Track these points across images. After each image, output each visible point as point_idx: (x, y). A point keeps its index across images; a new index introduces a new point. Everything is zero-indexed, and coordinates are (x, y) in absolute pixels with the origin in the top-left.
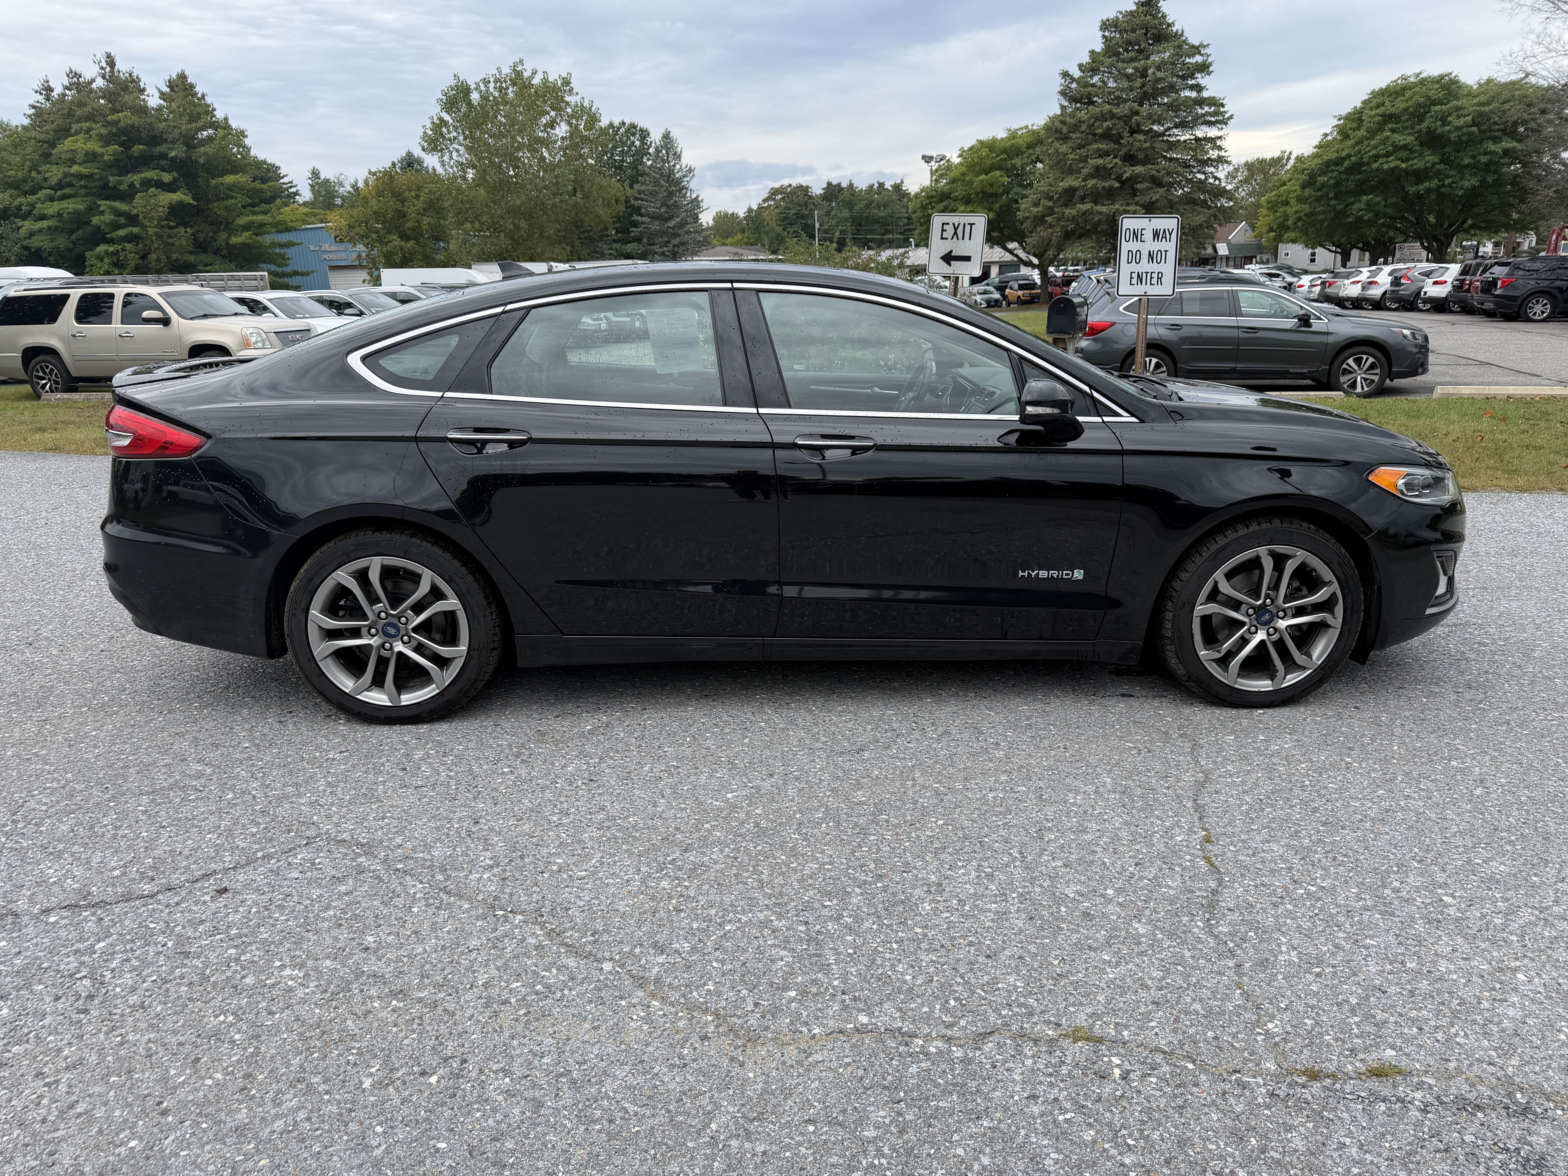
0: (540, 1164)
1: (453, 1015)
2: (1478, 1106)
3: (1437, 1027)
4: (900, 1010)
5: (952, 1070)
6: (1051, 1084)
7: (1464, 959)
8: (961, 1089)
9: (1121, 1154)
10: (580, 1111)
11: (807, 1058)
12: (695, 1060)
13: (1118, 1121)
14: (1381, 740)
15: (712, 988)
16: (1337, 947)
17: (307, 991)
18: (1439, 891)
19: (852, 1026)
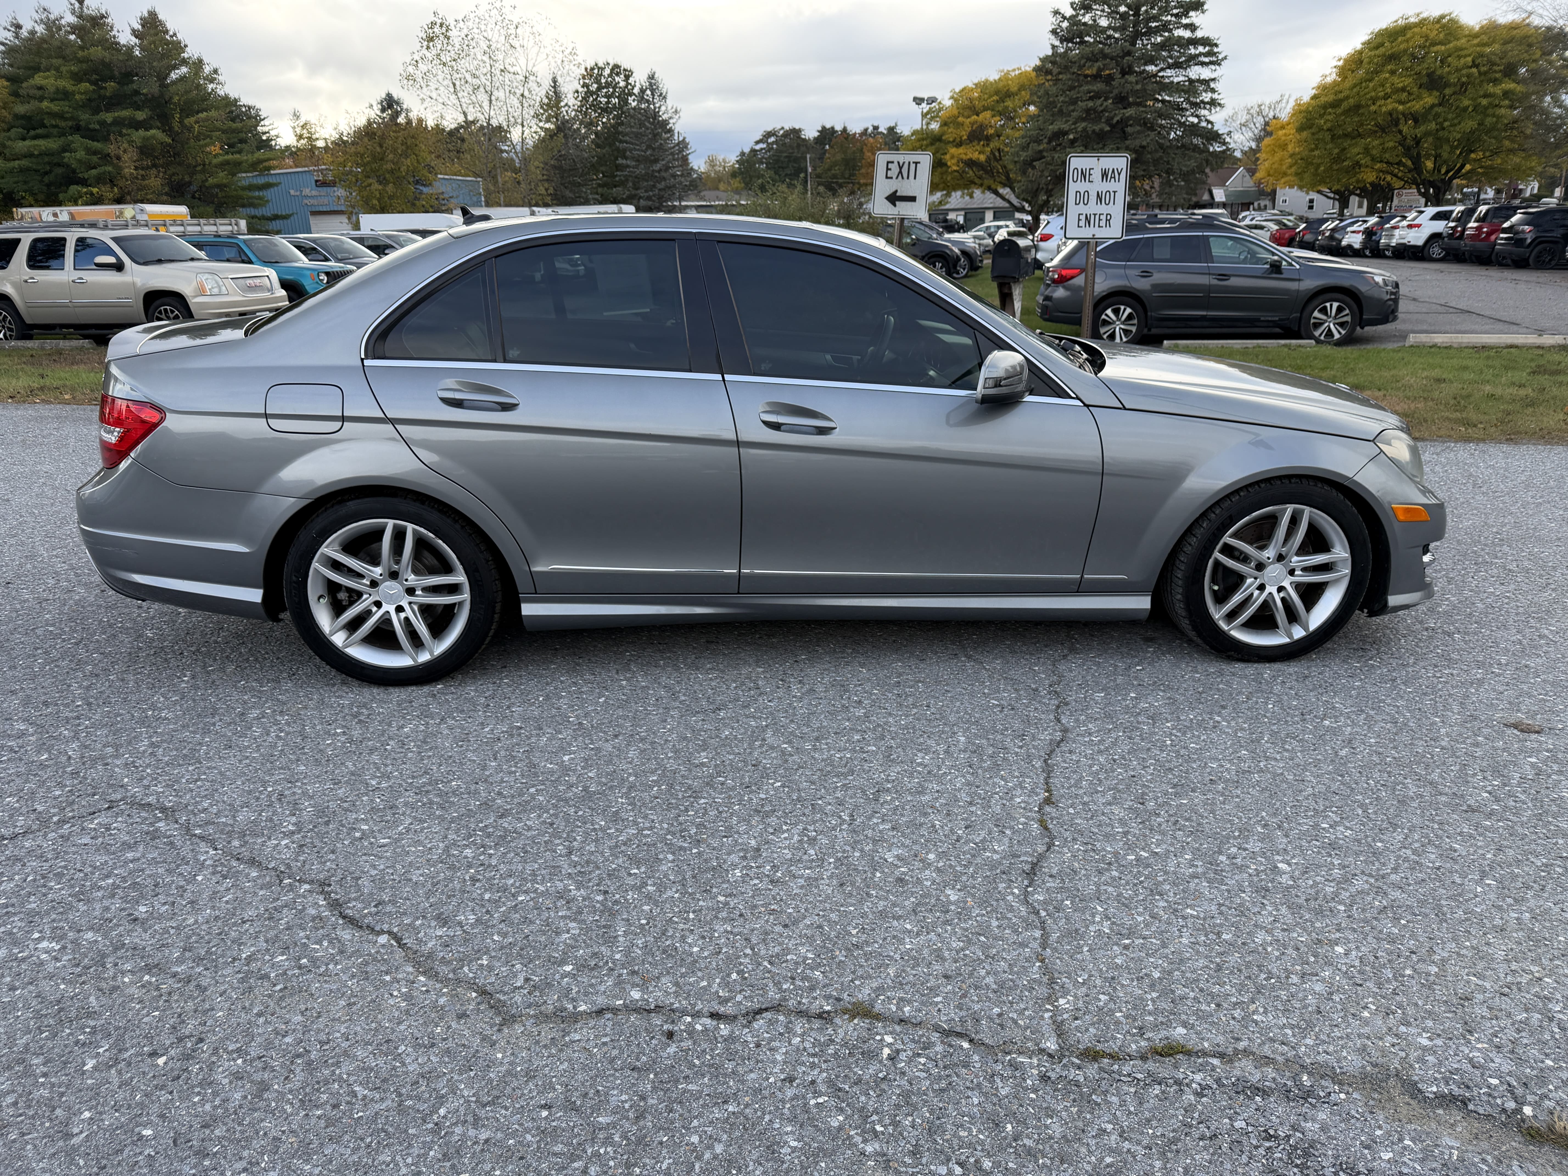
0: (245, 1153)
1: (206, 989)
2: (1258, 1089)
3: (1236, 1004)
4: (677, 984)
5: (712, 1050)
6: (813, 1066)
7: (1284, 930)
8: (716, 1071)
9: (865, 1141)
10: (306, 1094)
11: (564, 1036)
12: (444, 1039)
13: (871, 1105)
14: (1258, 698)
15: (485, 963)
16: (1154, 916)
17: (58, 964)
18: (1277, 857)
19: (621, 1002)
